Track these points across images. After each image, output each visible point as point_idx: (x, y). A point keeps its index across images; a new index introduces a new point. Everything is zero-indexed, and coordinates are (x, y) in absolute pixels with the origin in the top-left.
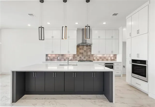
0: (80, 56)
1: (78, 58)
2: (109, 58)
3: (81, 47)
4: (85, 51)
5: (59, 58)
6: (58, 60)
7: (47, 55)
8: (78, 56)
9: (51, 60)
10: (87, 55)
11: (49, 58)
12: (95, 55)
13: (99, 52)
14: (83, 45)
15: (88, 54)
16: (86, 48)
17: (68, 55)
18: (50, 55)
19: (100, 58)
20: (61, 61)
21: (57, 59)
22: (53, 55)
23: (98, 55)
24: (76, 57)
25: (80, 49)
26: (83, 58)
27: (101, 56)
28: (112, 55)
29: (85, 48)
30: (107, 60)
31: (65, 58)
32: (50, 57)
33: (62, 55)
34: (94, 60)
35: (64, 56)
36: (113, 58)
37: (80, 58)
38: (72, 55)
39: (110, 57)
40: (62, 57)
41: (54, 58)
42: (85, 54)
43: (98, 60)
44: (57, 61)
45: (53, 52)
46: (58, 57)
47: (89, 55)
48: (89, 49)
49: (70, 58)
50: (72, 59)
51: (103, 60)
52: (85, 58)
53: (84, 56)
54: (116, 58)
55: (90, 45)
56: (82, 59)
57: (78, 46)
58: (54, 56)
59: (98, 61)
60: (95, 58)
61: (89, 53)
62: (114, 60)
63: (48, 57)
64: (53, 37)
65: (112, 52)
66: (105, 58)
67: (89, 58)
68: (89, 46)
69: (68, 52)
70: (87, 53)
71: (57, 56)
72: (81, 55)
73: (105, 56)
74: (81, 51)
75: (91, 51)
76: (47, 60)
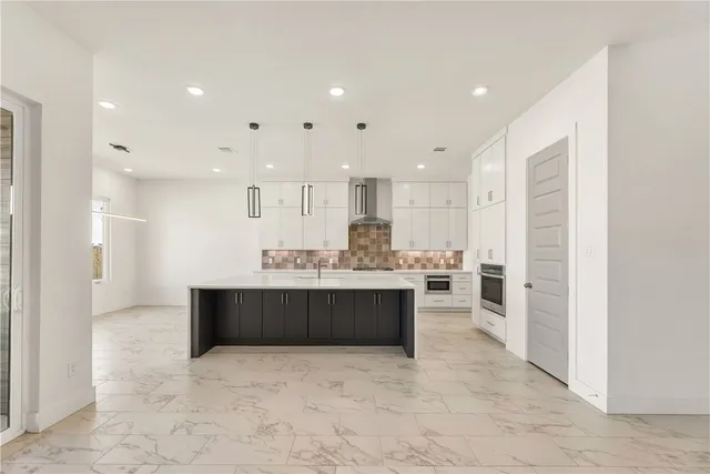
0: (358, 256)
1: (354, 261)
2: (442, 261)
3: (361, 230)
4: (373, 241)
5: (299, 261)
6: (297, 266)
7: (265, 253)
8: (353, 254)
9: (278, 266)
10: (379, 254)
11: (270, 261)
12: (400, 254)
13: (412, 244)
14: (369, 225)
16: (376, 232)
17: (325, 252)
18: (272, 254)
19: (417, 260)
20: (305, 268)
21: (292, 265)
22: (281, 252)
23: (411, 253)
24: (348, 259)
25: (359, 235)
26: (366, 261)
27: (418, 254)
28: (449, 254)
29: (374, 233)
30: (436, 266)
31: (316, 260)
32: (273, 258)
33: (310, 253)
34: (399, 266)
35: (314, 256)
36: (452, 262)
37: (360, 260)
38: (337, 253)
39: (443, 257)
40: (309, 257)
41: (285, 260)
42: (373, 249)
43: (411, 267)
44: (295, 268)
45: (281, 243)
46: (296, 259)
47: (386, 253)
48: (385, 234)
49: (332, 261)
50: (338, 262)
51: (424, 267)
52: (372, 260)
53: (371, 255)
54: (461, 261)
55: (387, 226)
56: (365, 265)
57: (353, 227)
58: (285, 254)
59: (411, 271)
60: (401, 262)
61: (384, 248)
62: (455, 266)
63: (270, 258)
65: (449, 244)
66: (430, 260)
67: (386, 260)
69: (326, 244)
70: (380, 247)
71: (295, 254)
72: (361, 254)
73: (431, 254)
74: (362, 241)
75: (389, 242)
76: (265, 266)
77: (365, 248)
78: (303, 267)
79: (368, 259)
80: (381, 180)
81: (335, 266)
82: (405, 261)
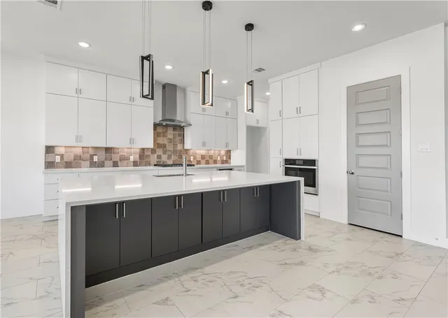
0: (157, 154)
1: (154, 159)
2: (219, 159)
3: (160, 130)
4: (170, 141)
5: (96, 158)
6: (93, 164)
7: (49, 149)
8: (153, 152)
9: (68, 165)
10: (175, 152)
11: (58, 159)
12: (192, 151)
13: (204, 144)
14: (167, 126)
15: (177, 147)
16: (172, 132)
17: (126, 150)
18: (61, 150)
19: (203, 157)
20: (103, 166)
21: (88, 162)
22: (73, 149)
23: (197, 151)
24: (149, 156)
25: (158, 135)
26: (164, 158)
27: (203, 152)
28: (223, 152)
29: (170, 133)
31: (116, 158)
32: (62, 156)
33: (108, 150)
35: (114, 153)
36: (225, 158)
37: (159, 157)
38: (138, 151)
39: (219, 155)
40: (108, 154)
41: (78, 158)
42: (170, 147)
43: (199, 163)
44: (90, 167)
46: (92, 157)
47: (180, 151)
48: (180, 135)
49: (132, 158)
50: (138, 160)
51: (207, 162)
52: (169, 157)
53: (168, 153)
54: (230, 158)
55: (182, 128)
56: (163, 162)
57: (156, 126)
58: (79, 151)
60: (192, 158)
61: (179, 147)
62: (226, 162)
63: (56, 155)
64: (79, 91)
65: (227, 145)
66: (211, 157)
67: (181, 157)
68: (180, 129)
70: (175, 145)
71: (91, 151)
72: (160, 152)
73: (212, 153)
74: (161, 140)
75: (183, 141)
76: (50, 165)
77: (163, 146)
78: (101, 165)
79: (166, 156)
80: (179, 87)
81: (135, 164)
82: (194, 159)
